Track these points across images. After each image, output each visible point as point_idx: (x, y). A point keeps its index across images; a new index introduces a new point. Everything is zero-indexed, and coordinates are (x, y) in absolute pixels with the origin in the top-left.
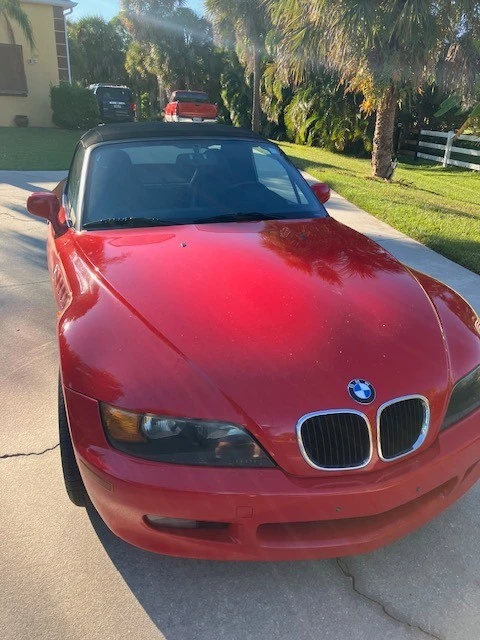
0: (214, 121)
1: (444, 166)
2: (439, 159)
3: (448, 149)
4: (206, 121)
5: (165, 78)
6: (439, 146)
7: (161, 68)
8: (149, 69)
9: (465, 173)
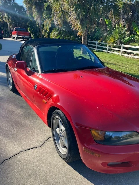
0: (28, 37)
1: (96, 50)
2: (94, 49)
3: (96, 46)
4: (26, 37)
5: (10, 23)
6: (94, 45)
7: (8, 20)
8: (5, 20)
9: (102, 52)
